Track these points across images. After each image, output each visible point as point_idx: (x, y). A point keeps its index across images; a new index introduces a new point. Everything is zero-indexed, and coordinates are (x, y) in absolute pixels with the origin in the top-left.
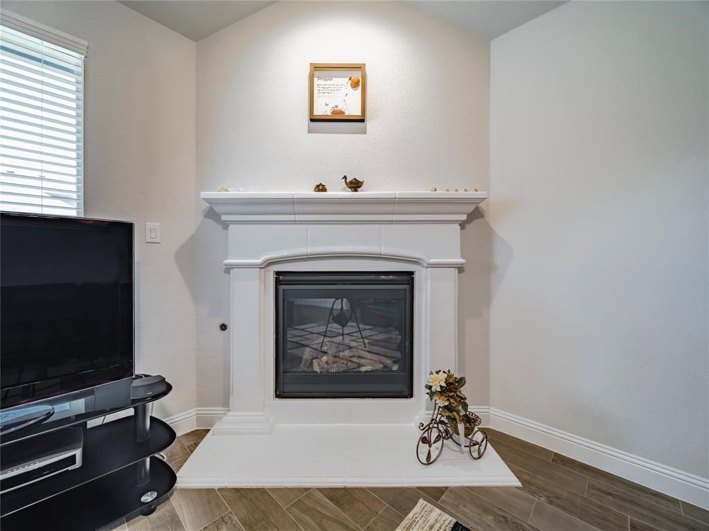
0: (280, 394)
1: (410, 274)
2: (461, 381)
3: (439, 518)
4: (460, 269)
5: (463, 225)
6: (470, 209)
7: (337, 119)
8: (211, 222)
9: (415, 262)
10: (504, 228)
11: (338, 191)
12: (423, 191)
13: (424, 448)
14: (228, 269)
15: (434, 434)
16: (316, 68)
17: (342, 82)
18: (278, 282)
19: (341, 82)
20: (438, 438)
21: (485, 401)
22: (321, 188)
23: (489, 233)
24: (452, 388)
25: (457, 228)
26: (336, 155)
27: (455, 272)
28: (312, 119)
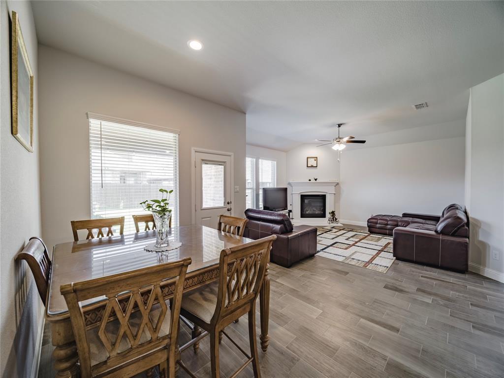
0: (301, 217)
1: (325, 195)
2: (335, 212)
4: (335, 194)
6: (336, 183)
7: (312, 166)
9: (326, 193)
10: (342, 186)
11: (313, 181)
13: (329, 221)
14: (292, 194)
16: (307, 159)
17: (313, 160)
18: (301, 196)
22: (310, 180)
23: (340, 187)
24: (333, 213)
25: (334, 187)
26: (313, 174)
27: (333, 195)
28: (307, 167)
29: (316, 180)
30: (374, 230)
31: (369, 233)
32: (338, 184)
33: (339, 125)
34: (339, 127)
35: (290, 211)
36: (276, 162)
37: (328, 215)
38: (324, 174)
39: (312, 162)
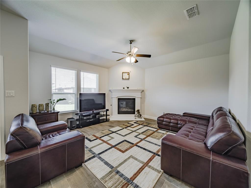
0: (118, 114)
1: (135, 98)
2: (139, 110)
3: (136, 125)
4: (141, 98)
5: (141, 92)
6: (142, 91)
7: (126, 79)
8: (110, 92)
9: (135, 97)
10: (147, 93)
11: (126, 88)
12: (136, 89)
13: (135, 117)
14: (112, 98)
15: (136, 116)
16: (123, 73)
18: (118, 99)
19: (126, 74)
20: (137, 116)
21: (144, 114)
22: (124, 88)
23: (145, 93)
24: (138, 111)
25: (140, 93)
26: (126, 84)
27: (140, 98)
28: (123, 79)
29: (128, 88)
30: (161, 126)
31: (158, 128)
32: (143, 91)
33: (130, 41)
34: (131, 43)
35: (108, 110)
36: (98, 75)
37: (136, 113)
38: (134, 84)
39: (125, 76)
